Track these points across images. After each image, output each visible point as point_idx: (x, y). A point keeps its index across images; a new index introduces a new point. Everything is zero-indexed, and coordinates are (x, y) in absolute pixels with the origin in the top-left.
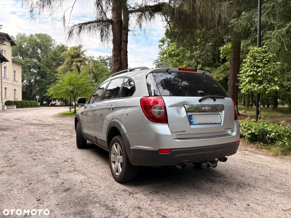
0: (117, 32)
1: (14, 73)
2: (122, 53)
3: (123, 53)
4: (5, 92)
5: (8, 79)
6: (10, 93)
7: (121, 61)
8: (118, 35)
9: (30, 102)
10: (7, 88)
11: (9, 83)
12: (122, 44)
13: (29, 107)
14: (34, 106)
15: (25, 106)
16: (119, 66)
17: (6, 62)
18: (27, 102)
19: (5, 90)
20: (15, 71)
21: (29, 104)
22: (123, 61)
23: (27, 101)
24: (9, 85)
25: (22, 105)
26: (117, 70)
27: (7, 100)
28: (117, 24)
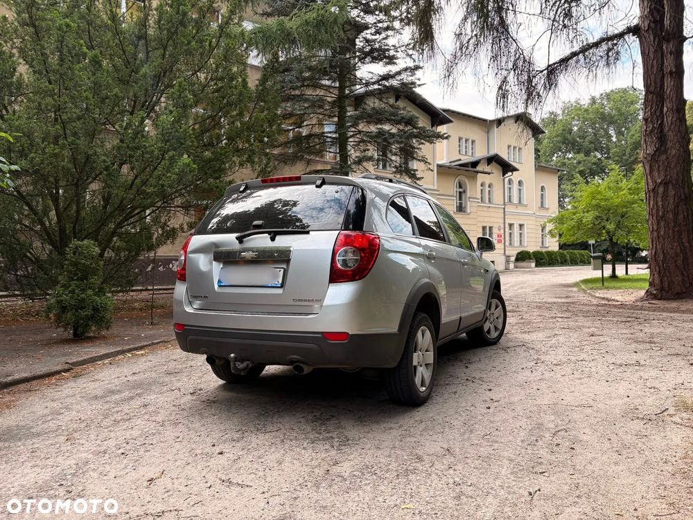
0: (651, 53)
1: (542, 191)
2: (665, 109)
3: (668, 109)
4: (521, 234)
5: (526, 206)
6: (530, 235)
7: (662, 131)
8: (655, 62)
9: (572, 253)
10: (523, 225)
11: (528, 215)
12: (666, 85)
13: (568, 265)
14: (580, 262)
15: (557, 260)
16: (655, 146)
17: (514, 173)
18: (563, 254)
19: (520, 230)
20: (543, 188)
21: (568, 259)
22: (669, 130)
23: (565, 252)
24: (529, 218)
25: (552, 259)
26: (649, 159)
27: (520, 249)
28: (651, 32)
